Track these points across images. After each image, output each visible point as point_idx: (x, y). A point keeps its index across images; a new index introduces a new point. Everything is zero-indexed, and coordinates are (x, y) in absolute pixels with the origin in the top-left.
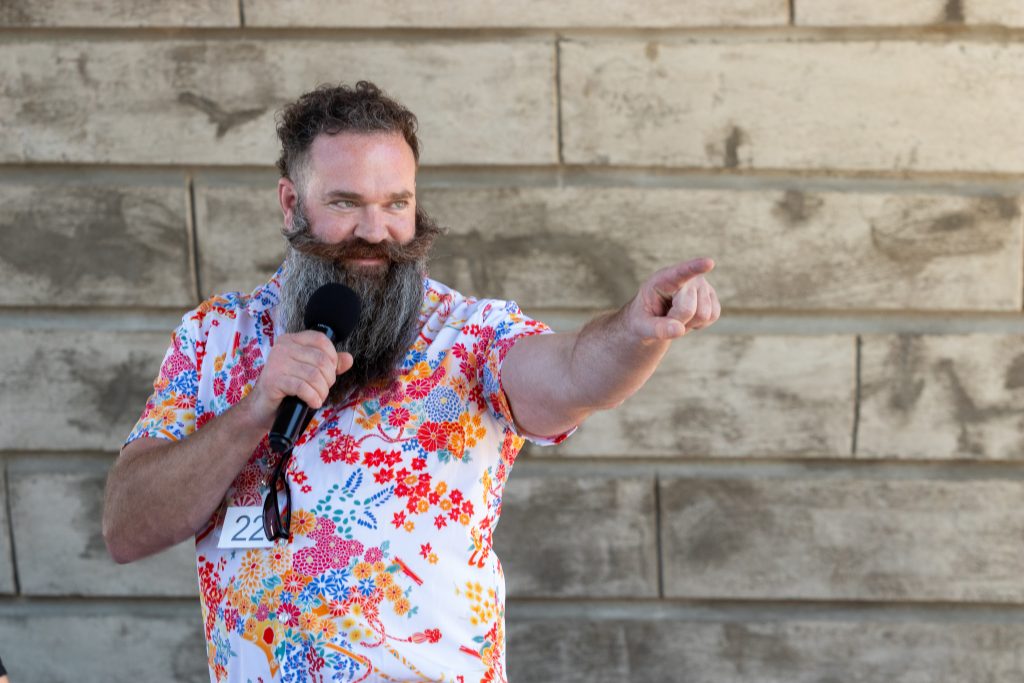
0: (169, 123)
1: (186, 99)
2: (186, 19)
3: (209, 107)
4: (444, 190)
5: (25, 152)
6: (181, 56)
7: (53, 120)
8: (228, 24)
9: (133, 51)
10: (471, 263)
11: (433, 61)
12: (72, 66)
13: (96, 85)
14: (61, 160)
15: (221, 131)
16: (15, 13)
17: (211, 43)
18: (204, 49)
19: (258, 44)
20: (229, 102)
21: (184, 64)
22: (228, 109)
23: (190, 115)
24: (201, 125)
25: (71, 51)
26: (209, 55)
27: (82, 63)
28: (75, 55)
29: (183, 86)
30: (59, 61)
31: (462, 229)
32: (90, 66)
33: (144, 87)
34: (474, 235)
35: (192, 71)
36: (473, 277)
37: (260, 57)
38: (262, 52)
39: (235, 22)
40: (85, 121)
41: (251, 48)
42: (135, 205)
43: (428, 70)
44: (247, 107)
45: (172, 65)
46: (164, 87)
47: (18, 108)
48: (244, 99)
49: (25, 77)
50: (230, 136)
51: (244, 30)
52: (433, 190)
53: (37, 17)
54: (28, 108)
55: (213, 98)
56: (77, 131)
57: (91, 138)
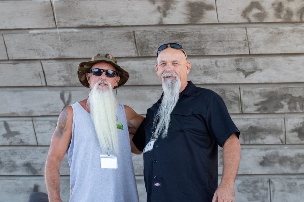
0: (235, 75)
1: (238, 69)
2: (238, 53)
3: (243, 71)
4: (294, 88)
5: (204, 82)
6: (237, 61)
7: (210, 75)
8: (247, 54)
9: (227, 59)
10: (299, 103)
11: (291, 60)
12: (214, 63)
13: (219, 67)
14: (212, 83)
15: (246, 76)
16: (202, 52)
17: (243, 58)
18: (242, 59)
19: (253, 57)
20: (247, 70)
21: (238, 62)
22: (247, 71)
23: (239, 73)
24: (241, 75)
25: (214, 60)
26: (243, 60)
27: (216, 62)
28: (215, 61)
29: (238, 67)
30: (211, 62)
31: (298, 96)
32: (218, 63)
33: (229, 67)
34: (300, 97)
35: (239, 64)
36: (300, 106)
37: (254, 60)
38: (254, 59)
39: (248, 53)
40: (217, 75)
41: (252, 58)
42: (228, 92)
43: (289, 62)
44: (251, 71)
45: (235, 63)
46: (233, 67)
47: (203, 72)
48: (251, 69)
49: (204, 66)
50: (248, 77)
51: (250, 55)
52: (291, 88)
53: (206, 53)
54: (205, 72)
55: (244, 69)
56: (215, 77)
57: (218, 78)
